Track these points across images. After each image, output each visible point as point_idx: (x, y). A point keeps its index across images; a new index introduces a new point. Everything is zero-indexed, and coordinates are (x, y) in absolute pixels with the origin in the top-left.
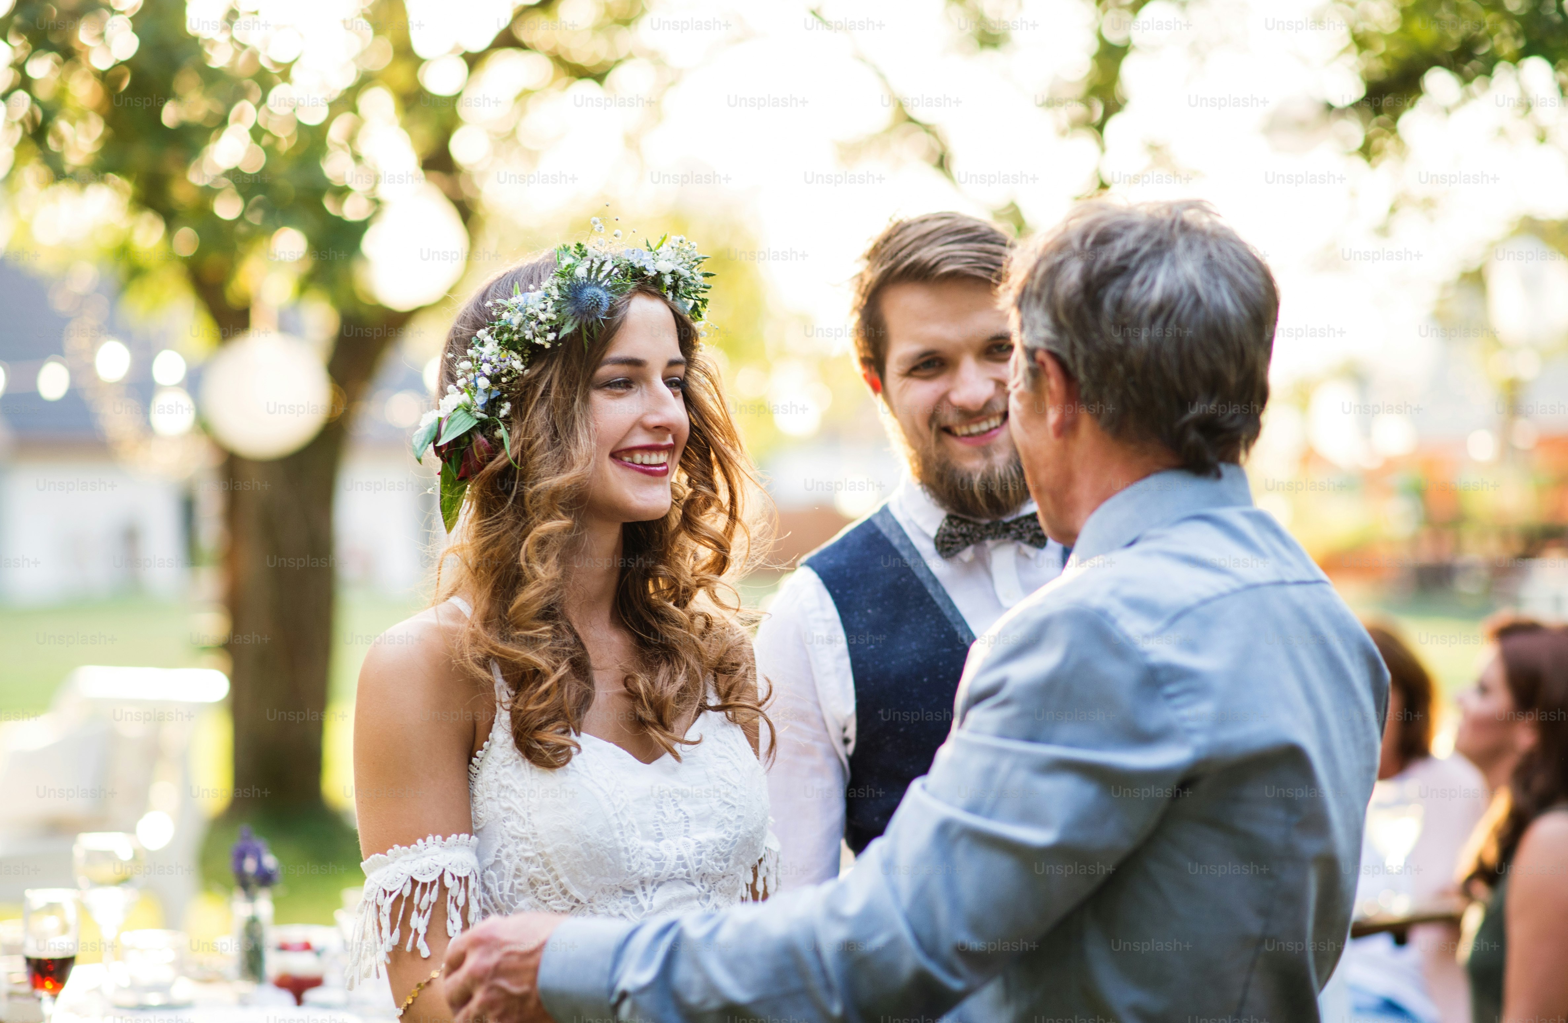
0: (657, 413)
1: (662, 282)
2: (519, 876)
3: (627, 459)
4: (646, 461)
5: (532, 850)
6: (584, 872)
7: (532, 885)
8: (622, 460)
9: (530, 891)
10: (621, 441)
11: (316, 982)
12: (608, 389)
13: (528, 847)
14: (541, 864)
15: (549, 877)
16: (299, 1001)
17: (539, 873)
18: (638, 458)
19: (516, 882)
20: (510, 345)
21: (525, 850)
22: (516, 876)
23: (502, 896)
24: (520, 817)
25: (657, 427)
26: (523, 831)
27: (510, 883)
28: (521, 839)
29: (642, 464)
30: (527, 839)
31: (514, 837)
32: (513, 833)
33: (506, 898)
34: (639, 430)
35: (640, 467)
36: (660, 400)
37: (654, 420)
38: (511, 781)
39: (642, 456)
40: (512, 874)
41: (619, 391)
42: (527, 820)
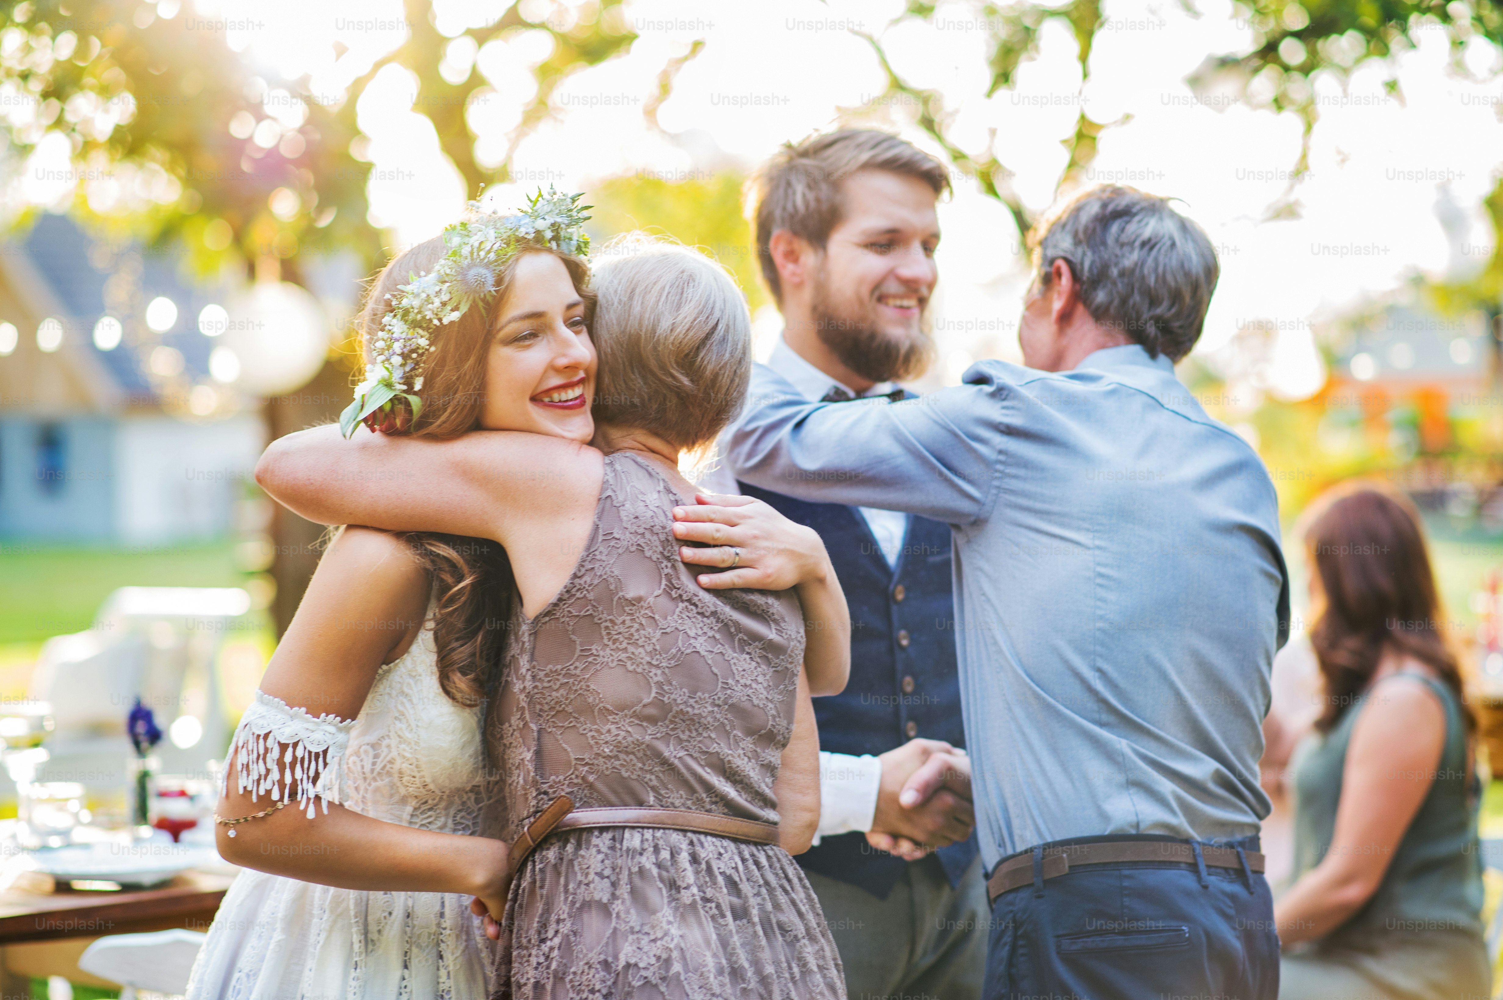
0: (564, 355)
1: (543, 237)
3: (546, 400)
4: (564, 398)
8: (542, 401)
10: (537, 386)
11: (190, 825)
12: (516, 343)
16: (176, 838)
18: (556, 397)
20: (415, 325)
25: (566, 367)
29: (560, 401)
34: (551, 373)
35: (560, 404)
36: (566, 344)
37: (562, 362)
39: (559, 394)
41: (527, 343)
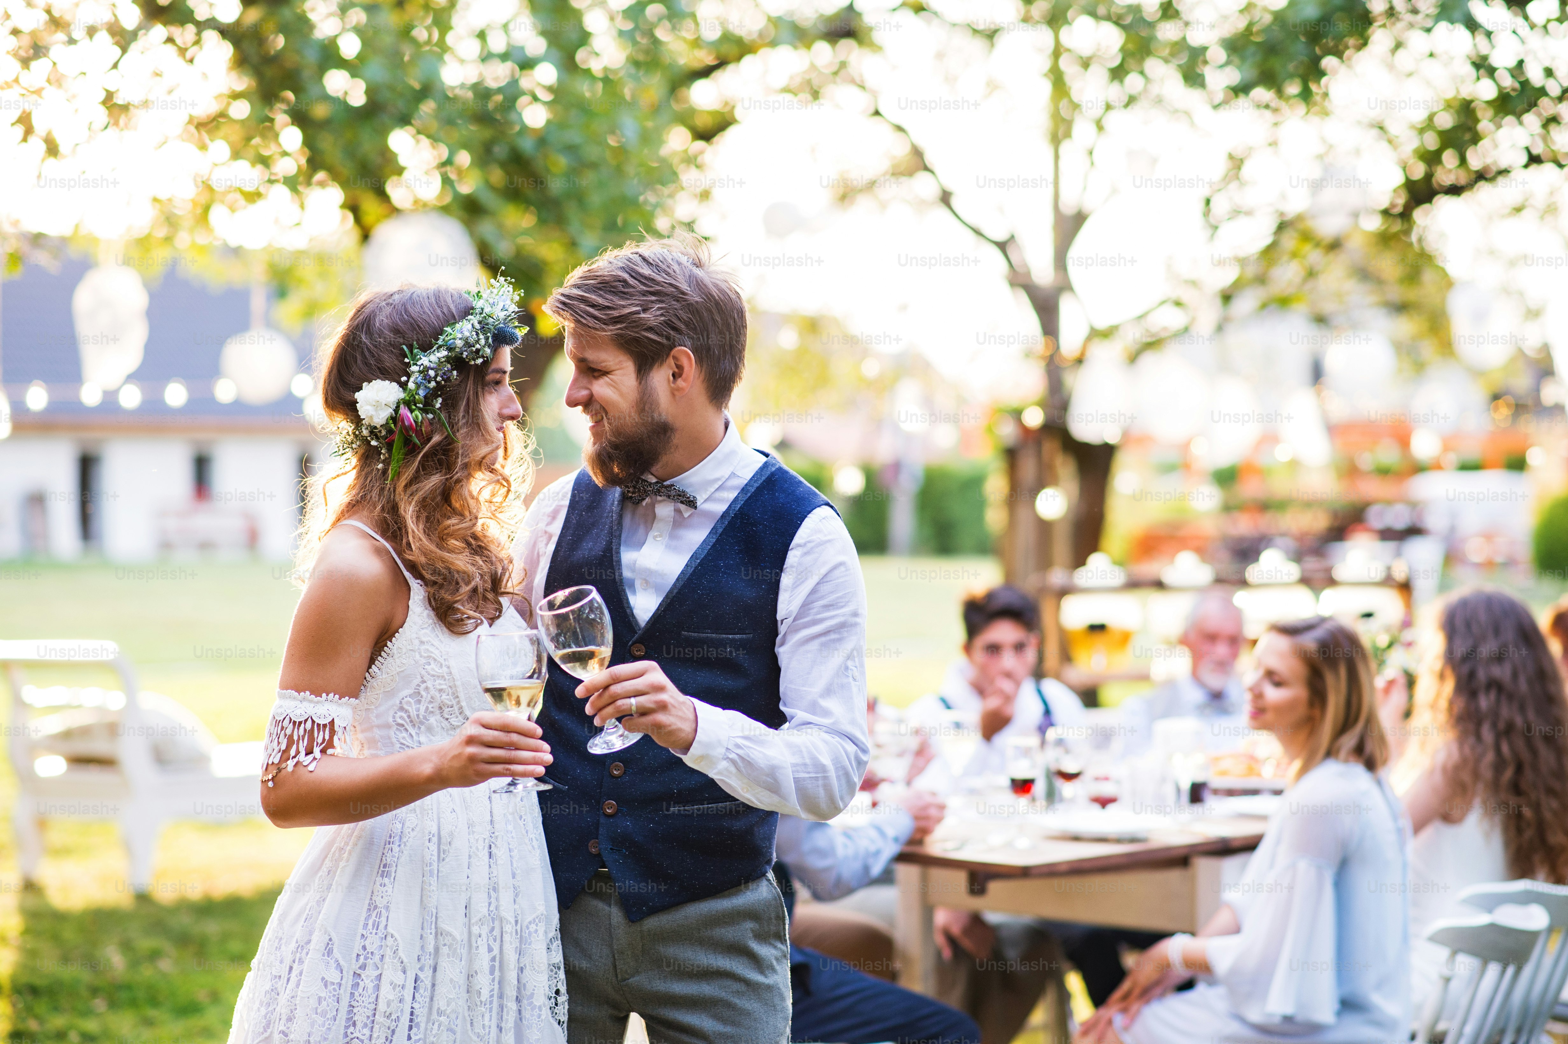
2: (432, 702)
5: (446, 684)
6: (476, 699)
7: (440, 708)
9: (438, 711)
13: (442, 682)
14: (450, 693)
15: (454, 702)
17: (447, 699)
19: (430, 706)
21: (440, 684)
22: (431, 702)
23: (418, 716)
24: (439, 662)
26: (440, 671)
27: (425, 706)
28: (438, 677)
30: (443, 677)
31: (433, 676)
32: (432, 673)
33: (421, 717)
38: (429, 638)
40: (427, 701)
42: (444, 664)
